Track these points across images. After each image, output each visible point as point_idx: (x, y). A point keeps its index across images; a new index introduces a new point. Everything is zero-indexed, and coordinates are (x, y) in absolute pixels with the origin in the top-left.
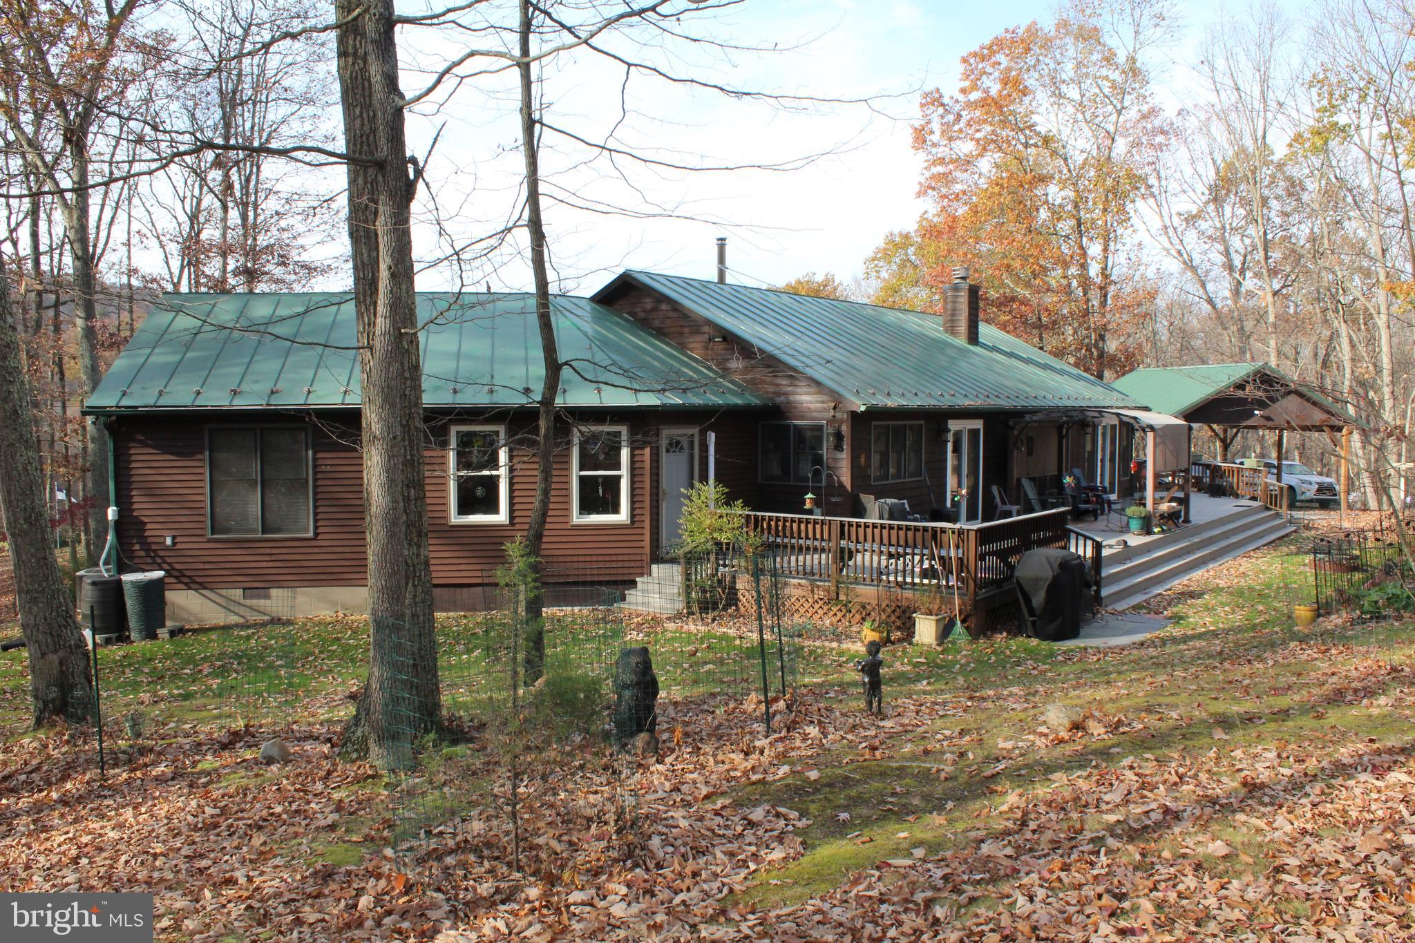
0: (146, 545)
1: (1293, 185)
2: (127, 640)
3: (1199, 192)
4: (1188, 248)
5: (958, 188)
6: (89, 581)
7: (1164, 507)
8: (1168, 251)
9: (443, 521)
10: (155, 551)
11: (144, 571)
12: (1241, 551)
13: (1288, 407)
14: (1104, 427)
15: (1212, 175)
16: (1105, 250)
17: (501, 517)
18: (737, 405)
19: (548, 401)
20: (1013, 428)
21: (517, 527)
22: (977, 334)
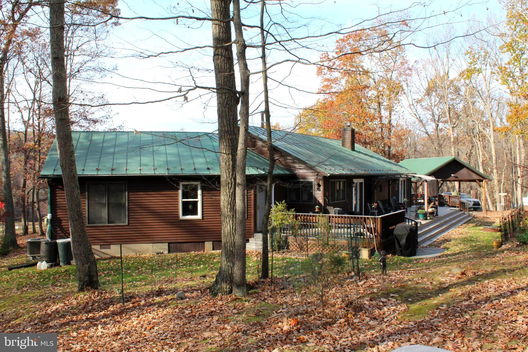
0: (62, 229)
1: (456, 89)
2: (58, 265)
3: (422, 91)
4: (419, 113)
5: (333, 90)
6: (44, 242)
7: (430, 210)
8: (411, 114)
9: (177, 218)
10: (65, 231)
11: (64, 238)
12: (457, 226)
13: (463, 173)
14: (401, 181)
15: (427, 85)
16: (390, 114)
17: (199, 216)
18: (282, 174)
19: (270, 172)
20: (374, 182)
21: (205, 220)
22: (354, 147)
